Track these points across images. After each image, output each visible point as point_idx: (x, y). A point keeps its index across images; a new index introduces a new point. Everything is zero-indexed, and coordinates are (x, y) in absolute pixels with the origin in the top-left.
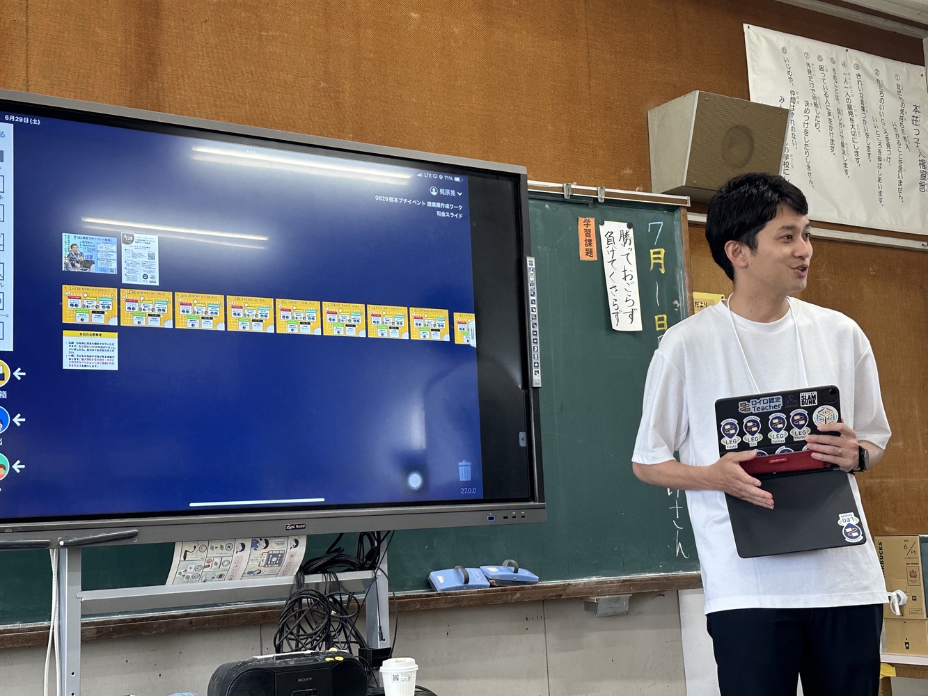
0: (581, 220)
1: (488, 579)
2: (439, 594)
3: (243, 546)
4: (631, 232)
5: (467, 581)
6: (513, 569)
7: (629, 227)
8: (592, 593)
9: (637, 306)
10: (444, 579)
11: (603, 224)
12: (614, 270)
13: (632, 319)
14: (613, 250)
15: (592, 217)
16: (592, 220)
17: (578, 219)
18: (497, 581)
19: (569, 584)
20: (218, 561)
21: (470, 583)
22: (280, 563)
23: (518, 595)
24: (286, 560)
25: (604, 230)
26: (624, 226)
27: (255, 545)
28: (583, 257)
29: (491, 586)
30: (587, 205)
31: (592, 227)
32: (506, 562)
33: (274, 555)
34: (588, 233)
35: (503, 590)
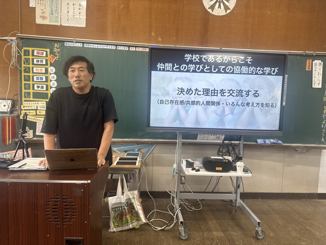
0: (308, 60)
1: (270, 142)
2: (258, 144)
3: (212, 135)
4: (322, 63)
5: (265, 142)
6: (277, 140)
7: (322, 61)
8: (296, 148)
9: (321, 81)
10: (260, 141)
11: (314, 61)
12: (315, 73)
13: (319, 85)
14: (316, 68)
15: (311, 59)
16: (311, 60)
17: (307, 60)
18: (272, 143)
19: (291, 146)
20: (206, 137)
21: (266, 143)
22: (219, 138)
23: (277, 146)
24: (220, 138)
25: (314, 62)
26: (320, 61)
27: (214, 135)
28: (307, 69)
29: (271, 144)
30: (310, 56)
31: (311, 62)
32: (276, 139)
33: (218, 137)
34: (309, 63)
35: (273, 145)
